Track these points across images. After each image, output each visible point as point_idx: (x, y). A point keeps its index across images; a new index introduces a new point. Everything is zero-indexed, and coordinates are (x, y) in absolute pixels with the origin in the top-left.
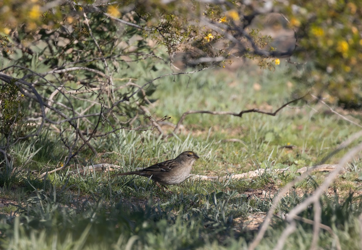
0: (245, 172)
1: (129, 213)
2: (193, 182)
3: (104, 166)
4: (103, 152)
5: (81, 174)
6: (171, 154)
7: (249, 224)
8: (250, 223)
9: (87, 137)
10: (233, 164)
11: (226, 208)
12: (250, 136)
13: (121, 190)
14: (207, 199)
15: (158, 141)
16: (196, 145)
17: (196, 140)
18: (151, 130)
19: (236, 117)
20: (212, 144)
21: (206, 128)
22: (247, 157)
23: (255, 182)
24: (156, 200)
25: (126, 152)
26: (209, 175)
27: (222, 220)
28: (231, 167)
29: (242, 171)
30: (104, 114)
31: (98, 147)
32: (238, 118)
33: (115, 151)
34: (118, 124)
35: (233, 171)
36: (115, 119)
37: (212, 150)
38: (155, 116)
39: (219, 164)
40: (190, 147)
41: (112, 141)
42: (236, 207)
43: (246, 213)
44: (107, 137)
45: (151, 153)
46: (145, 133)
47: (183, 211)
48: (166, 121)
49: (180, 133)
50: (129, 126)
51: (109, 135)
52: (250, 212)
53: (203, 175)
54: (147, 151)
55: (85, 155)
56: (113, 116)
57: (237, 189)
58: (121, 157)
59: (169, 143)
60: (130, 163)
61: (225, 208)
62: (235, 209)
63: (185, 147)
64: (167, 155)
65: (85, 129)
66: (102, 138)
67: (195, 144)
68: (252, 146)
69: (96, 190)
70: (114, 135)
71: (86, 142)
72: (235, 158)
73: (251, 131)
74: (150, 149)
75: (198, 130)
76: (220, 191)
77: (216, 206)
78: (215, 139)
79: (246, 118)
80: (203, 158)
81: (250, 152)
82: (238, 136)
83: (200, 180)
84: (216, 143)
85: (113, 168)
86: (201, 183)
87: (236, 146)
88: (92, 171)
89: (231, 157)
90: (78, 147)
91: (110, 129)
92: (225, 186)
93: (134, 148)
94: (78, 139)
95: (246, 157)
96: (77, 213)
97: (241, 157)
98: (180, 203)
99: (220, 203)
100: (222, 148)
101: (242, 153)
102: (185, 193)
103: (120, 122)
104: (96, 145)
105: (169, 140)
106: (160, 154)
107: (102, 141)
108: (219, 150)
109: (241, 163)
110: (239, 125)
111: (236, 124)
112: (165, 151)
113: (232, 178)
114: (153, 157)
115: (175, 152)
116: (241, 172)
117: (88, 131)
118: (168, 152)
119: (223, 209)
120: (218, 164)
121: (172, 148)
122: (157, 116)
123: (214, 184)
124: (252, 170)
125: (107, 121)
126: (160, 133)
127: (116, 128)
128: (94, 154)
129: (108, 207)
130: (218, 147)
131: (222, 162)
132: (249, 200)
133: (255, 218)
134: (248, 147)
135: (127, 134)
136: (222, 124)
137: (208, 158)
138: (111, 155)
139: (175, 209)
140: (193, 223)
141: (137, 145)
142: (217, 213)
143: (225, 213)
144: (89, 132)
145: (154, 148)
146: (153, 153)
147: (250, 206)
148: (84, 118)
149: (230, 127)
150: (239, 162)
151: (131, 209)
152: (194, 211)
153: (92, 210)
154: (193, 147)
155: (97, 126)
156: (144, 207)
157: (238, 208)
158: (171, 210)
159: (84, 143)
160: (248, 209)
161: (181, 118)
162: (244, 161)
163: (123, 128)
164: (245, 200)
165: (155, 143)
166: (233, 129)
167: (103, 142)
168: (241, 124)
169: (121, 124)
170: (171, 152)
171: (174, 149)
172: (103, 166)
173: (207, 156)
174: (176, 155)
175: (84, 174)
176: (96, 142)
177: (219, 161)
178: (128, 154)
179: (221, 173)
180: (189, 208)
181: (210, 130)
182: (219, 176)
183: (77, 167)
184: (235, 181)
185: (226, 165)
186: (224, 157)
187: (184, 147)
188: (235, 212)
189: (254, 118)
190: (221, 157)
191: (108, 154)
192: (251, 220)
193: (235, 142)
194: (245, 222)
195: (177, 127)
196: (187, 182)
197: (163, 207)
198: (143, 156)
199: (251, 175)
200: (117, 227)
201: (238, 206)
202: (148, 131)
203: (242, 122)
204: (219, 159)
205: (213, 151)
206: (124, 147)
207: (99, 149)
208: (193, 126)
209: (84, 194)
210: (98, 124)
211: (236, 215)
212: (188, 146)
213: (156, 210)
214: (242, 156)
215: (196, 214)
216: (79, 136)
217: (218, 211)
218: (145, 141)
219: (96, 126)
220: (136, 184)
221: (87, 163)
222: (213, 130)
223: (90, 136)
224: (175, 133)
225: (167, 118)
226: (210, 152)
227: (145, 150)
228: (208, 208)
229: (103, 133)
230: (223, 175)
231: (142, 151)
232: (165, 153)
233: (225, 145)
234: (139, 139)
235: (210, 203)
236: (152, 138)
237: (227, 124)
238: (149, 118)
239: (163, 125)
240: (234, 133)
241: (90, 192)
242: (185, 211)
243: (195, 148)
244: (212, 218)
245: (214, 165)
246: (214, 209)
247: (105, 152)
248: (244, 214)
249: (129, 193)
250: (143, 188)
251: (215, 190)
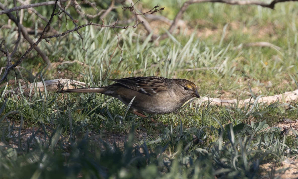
0: (279, 94)
1: (98, 155)
2: (198, 107)
3: (61, 83)
4: (59, 61)
5: (26, 95)
6: (165, 65)
7: (284, 173)
8: (285, 171)
9: (36, 37)
10: (261, 81)
11: (249, 148)
12: (286, 38)
13: (86, 119)
14: (219, 134)
15: (144, 45)
16: (204, 51)
17: (204, 43)
18: (134, 27)
19: (265, 9)
20: (227, 49)
21: (219, 26)
22: (282, 70)
23: (294, 108)
24: (141, 136)
25: (95, 61)
26: (223, 98)
27: (242, 166)
28: (258, 85)
29: (273, 91)
30: (61, 3)
31: (52, 53)
32: (269, 10)
33: (78, 60)
34: (82, 19)
35: (261, 92)
36: (78, 10)
37: (227, 58)
38: (141, 6)
39: (239, 81)
40: (193, 55)
41: (74, 44)
42: (265, 147)
43: (280, 157)
44: (65, 39)
45: (133, 62)
46: (124, 32)
47: (182, 152)
48: (157, 15)
49: (179, 33)
50: (100, 22)
51: (68, 35)
52: (286, 155)
53: (213, 97)
54: (127, 60)
55: (32, 66)
56: (74, 7)
57: (267, 119)
58: (87, 68)
59: (162, 49)
60: (101, 79)
61: (247, 147)
62: (264, 150)
63: (187, 54)
64: (157, 66)
65: (32, 25)
66: (58, 40)
67: (202, 50)
68: (290, 53)
69: (48, 119)
70: (76, 35)
71: (33, 46)
72: (263, 71)
73: (288, 31)
74: (131, 57)
75: (206, 29)
76: (240, 123)
77: (233, 145)
78: (232, 42)
79: (280, 11)
80: (214, 72)
81: (286, 63)
82: (269, 38)
83: (208, 105)
84: (234, 49)
85: (75, 85)
86: (211, 110)
87: (265, 53)
88: (41, 90)
89: (258, 70)
90: (20, 53)
91: (69, 26)
92: (247, 114)
93: (107, 55)
94: (21, 40)
95: (280, 70)
96: (18, 155)
97: (273, 70)
98: (177, 139)
99: (240, 141)
100: (243, 55)
101: (275, 64)
102: (185, 124)
103: (86, 15)
104: (49, 51)
105: (162, 42)
106: (147, 64)
107: (58, 43)
108: (238, 59)
109: (273, 79)
110: (269, 21)
111: (265, 20)
112: (155, 61)
113: (259, 102)
114: (137, 69)
115: (170, 62)
116: (272, 93)
117: (36, 28)
118: (159, 61)
119: (244, 149)
120: (237, 81)
121: (165, 55)
122: (144, 7)
123: (230, 111)
124: (290, 90)
125: (66, 14)
126: (148, 33)
127: (79, 23)
128: (46, 65)
129: (67, 145)
130: (237, 54)
131: (243, 77)
132: (284, 135)
133: (294, 164)
134: (283, 55)
135: (97, 33)
136: (244, 19)
137: (221, 71)
138: (72, 65)
139: (170, 149)
140: (197, 170)
141: (112, 51)
142: (234, 155)
143: (248, 156)
144: (37, 31)
145: (138, 56)
146: (137, 63)
147: (286, 146)
148: (31, 8)
149: (257, 25)
150: (269, 78)
151: (103, 149)
152: (199, 152)
153: (42, 150)
154: (198, 55)
155: (51, 21)
156: (123, 145)
157: (268, 149)
158: (164, 151)
159: (29, 47)
160: (282, 150)
161: (181, 8)
162: (277, 76)
163: (91, 24)
164: (278, 137)
165: (140, 48)
166: (261, 28)
167: (59, 46)
168: (273, 20)
169: (89, 19)
170: (165, 62)
171: (169, 57)
172: (59, 82)
173: (220, 68)
174: (172, 66)
175: (30, 95)
176: (49, 45)
177: (238, 76)
178: (98, 64)
179: (241, 94)
180: (192, 148)
181: (225, 28)
182: (239, 98)
183: (20, 84)
184: (263, 107)
185: (249, 82)
186: (247, 70)
187: (185, 53)
188: (262, 154)
189: (293, 10)
190: (241, 69)
191: (67, 64)
192: (288, 166)
193: (263, 47)
194: (277, 169)
195: (174, 24)
196: (189, 108)
197: (151, 146)
198: (121, 68)
199: (288, 97)
200: (81, 176)
201: (267, 144)
202: (129, 29)
203: (275, 16)
204: (239, 73)
205: (230, 61)
206: (92, 53)
207: (53, 57)
208: (199, 22)
209: (30, 126)
210: (52, 18)
211: (264, 159)
212: (190, 52)
213: (141, 151)
214: (274, 68)
215: (202, 157)
216: (22, 37)
217: (237, 153)
218: (125, 44)
219: (48, 20)
220: (110, 110)
221: (34, 78)
222: (230, 29)
223: (39, 37)
224: (171, 33)
225: (157, 9)
226: (225, 62)
227: (124, 58)
228: (220, 148)
229: (60, 32)
230: (243, 98)
231: (120, 60)
232: (155, 63)
233: (248, 52)
234: (115, 41)
235: (223, 140)
236: (135, 41)
237: (251, 19)
238: (131, 8)
239: (154, 20)
240: (262, 33)
241: (38, 122)
242: (185, 153)
243: (202, 56)
244: (226, 163)
245: (230, 82)
246: (230, 150)
247: (62, 62)
248: (277, 157)
249: (100, 124)
250: (122, 117)
251: (232, 120)
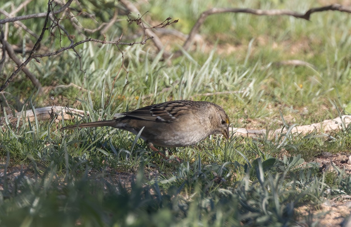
0: (317, 122)
1: (100, 197)
2: (219, 139)
3: (55, 111)
4: (51, 85)
5: (12, 126)
6: (179, 88)
7: (324, 218)
8: (325, 215)
9: (23, 56)
10: (294, 107)
11: (281, 188)
12: (324, 55)
13: (85, 154)
14: (245, 171)
15: (154, 65)
16: (226, 71)
17: (225, 62)
18: (142, 43)
19: (299, 20)
20: (254, 69)
21: (244, 41)
22: (320, 94)
23: (335, 140)
24: (151, 174)
25: (95, 84)
26: (249, 128)
27: (274, 210)
28: (291, 112)
29: (310, 119)
30: (54, 15)
31: (43, 75)
32: (304, 21)
33: (75, 83)
34: (79, 34)
35: (294, 120)
36: (74, 24)
37: (254, 80)
38: (149, 18)
39: (268, 107)
40: (213, 76)
41: (70, 65)
42: (300, 187)
43: (318, 198)
44: (59, 58)
45: (141, 86)
46: (130, 49)
47: (202, 194)
48: (169, 28)
49: (195, 50)
50: (101, 38)
51: (63, 54)
52: (326, 196)
53: (238, 127)
54: (133, 83)
55: (19, 91)
56: (70, 19)
57: (302, 153)
58: (85, 93)
59: (175, 69)
60: (103, 106)
61: (279, 187)
62: (298, 189)
63: (205, 76)
64: (170, 90)
65: (19, 42)
66: (50, 59)
67: (223, 70)
68: (329, 73)
69: (39, 155)
70: (72, 53)
71: (20, 66)
72: (298, 94)
73: (326, 47)
74: (139, 79)
75: (228, 44)
76: (270, 157)
77: (262, 184)
78: (259, 60)
79: (317, 23)
80: (239, 96)
81: (325, 85)
82: (304, 56)
83: (232, 137)
84: (262, 68)
85: (71, 114)
86: (235, 142)
87: (299, 73)
88: (31, 119)
89: (291, 94)
90: (5, 76)
91: (65, 42)
92: (278, 147)
93: (109, 77)
94: (6, 60)
95: (317, 94)
96: (5, 198)
97: (308, 93)
98: (195, 178)
99: (270, 179)
100: (273, 76)
101: (311, 87)
102: (204, 160)
103: (83, 30)
104: (40, 72)
105: (175, 62)
106: (158, 87)
107: (50, 63)
108: (267, 81)
109: (310, 105)
110: (304, 35)
111: (299, 34)
112: (168, 83)
113: (293, 132)
114: (145, 94)
115: (185, 84)
116: (308, 122)
117: (24, 46)
118: (172, 84)
119: (275, 189)
120: (266, 107)
121: (179, 77)
122: (153, 19)
123: (258, 143)
124: (330, 118)
125: (60, 28)
126: (159, 50)
127: (76, 39)
128: (35, 89)
129: (63, 186)
130: (266, 75)
131: (273, 102)
132: (324, 172)
133: (336, 207)
134: (321, 75)
135: (97, 51)
136: (274, 33)
137: (247, 95)
138: (68, 90)
139: (186, 190)
140: (220, 215)
141: (115, 72)
142: (264, 197)
143: (280, 198)
144: (25, 49)
145: (147, 78)
146: (145, 87)
147: (325, 185)
148: (18, 22)
149: (289, 39)
150: (305, 104)
151: (105, 190)
152: (222, 194)
153: (33, 193)
154: (219, 76)
155: (41, 37)
156: (130, 186)
157: (304, 189)
158: (179, 192)
159: (16, 69)
160: (321, 189)
161: (198, 20)
162: (314, 101)
163: (90, 40)
164: (317, 174)
165: (148, 69)
166: (294, 43)
167: (52, 66)
168: (308, 33)
169: (86, 33)
170: (179, 84)
171: (184, 79)
172: (52, 110)
173: (246, 92)
174: (187, 90)
175: (18, 126)
176: (39, 65)
177: (267, 101)
178: (98, 88)
179: (271, 123)
180: (212, 189)
181: (251, 44)
182: (268, 128)
183: (5, 113)
184: (298, 139)
185: (280, 109)
186: (277, 94)
187: (203, 75)
188: (298, 195)
189: (332, 22)
190: (271, 93)
191: (62, 88)
192: (328, 209)
193: (297, 66)
194: (316, 213)
195: (189, 39)
196: (208, 140)
197: (164, 187)
198: (126, 92)
199: (328, 126)
200: (79, 224)
201: (303, 183)
202: (135, 46)
203: (310, 28)
204: (268, 97)
205: (257, 83)
206: (91, 75)
207: (45, 79)
208: (219, 37)
209: (18, 163)
210: (43, 34)
211: (299, 201)
212: (210, 73)
213: (152, 192)
214: (310, 91)
215: (225, 200)
216: (7, 56)
217: (267, 194)
218: (131, 64)
219: (38, 37)
220: (114, 144)
221: (23, 105)
222: (256, 45)
223: (27, 56)
224: (186, 50)
225: (170, 22)
226: (251, 85)
227: (130, 81)
228: (247, 188)
229: (53, 50)
230: (275, 127)
231: (126, 83)
232: (167, 87)
233: (279, 73)
234: (120, 60)
235: (250, 179)
236: (142, 60)
237: (282, 33)
238: (138, 21)
239: (164, 35)
240: (295, 50)
241: (28, 159)
242: (205, 193)
243: (223, 77)
244: (254, 206)
245: (258, 109)
246: (259, 190)
247: (55, 85)
248: (315, 199)
249: (102, 160)
250: (127, 152)
251: (260, 154)
